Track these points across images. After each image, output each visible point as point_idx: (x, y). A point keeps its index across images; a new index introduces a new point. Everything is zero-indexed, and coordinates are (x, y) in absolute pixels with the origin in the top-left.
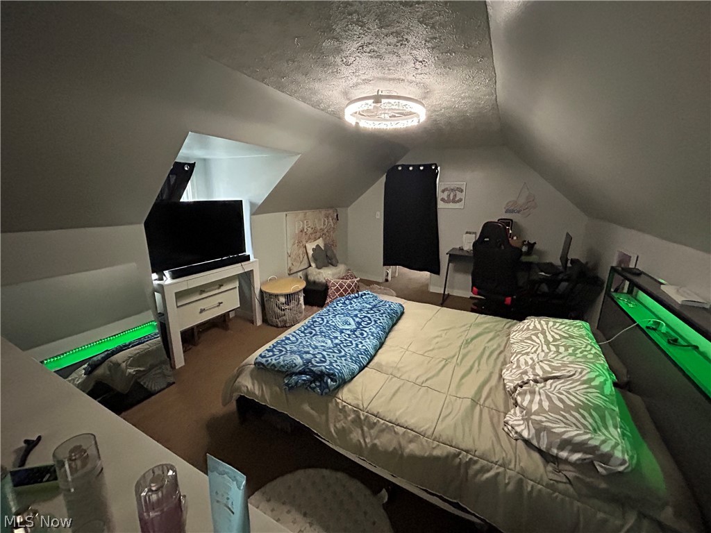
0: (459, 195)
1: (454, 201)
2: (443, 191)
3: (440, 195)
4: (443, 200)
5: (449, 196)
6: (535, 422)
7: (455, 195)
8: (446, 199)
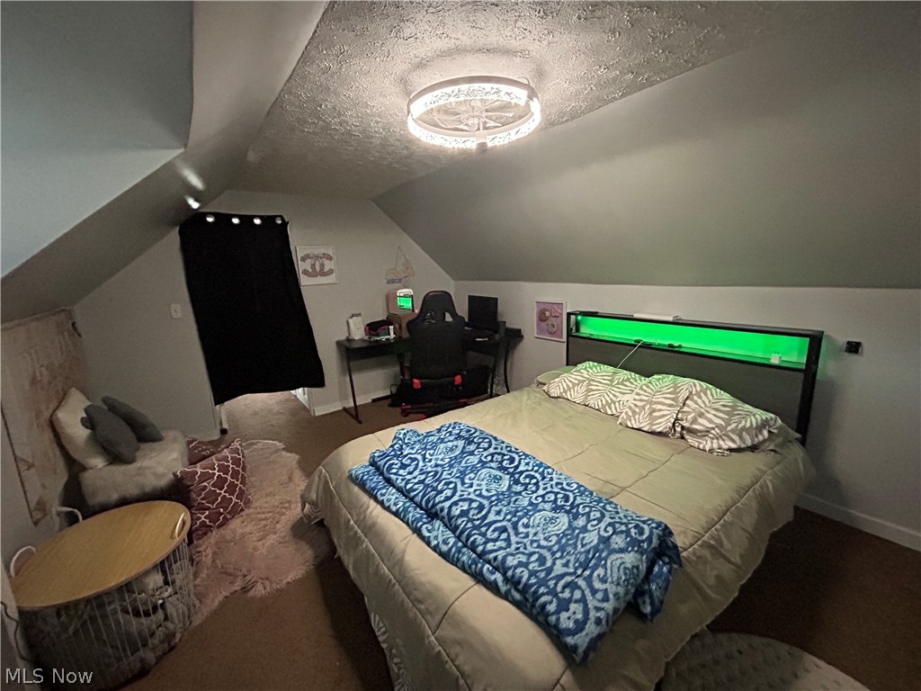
0: (328, 265)
1: (323, 274)
2: (303, 259)
3: (301, 266)
4: (305, 272)
5: (313, 266)
6: (732, 431)
7: (322, 266)
8: (310, 271)
